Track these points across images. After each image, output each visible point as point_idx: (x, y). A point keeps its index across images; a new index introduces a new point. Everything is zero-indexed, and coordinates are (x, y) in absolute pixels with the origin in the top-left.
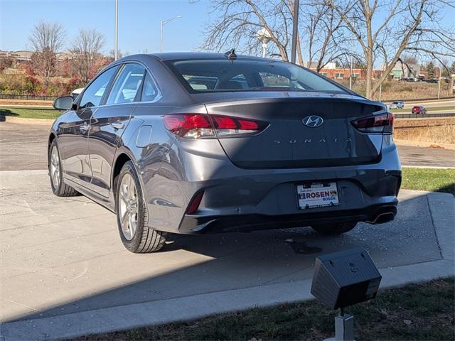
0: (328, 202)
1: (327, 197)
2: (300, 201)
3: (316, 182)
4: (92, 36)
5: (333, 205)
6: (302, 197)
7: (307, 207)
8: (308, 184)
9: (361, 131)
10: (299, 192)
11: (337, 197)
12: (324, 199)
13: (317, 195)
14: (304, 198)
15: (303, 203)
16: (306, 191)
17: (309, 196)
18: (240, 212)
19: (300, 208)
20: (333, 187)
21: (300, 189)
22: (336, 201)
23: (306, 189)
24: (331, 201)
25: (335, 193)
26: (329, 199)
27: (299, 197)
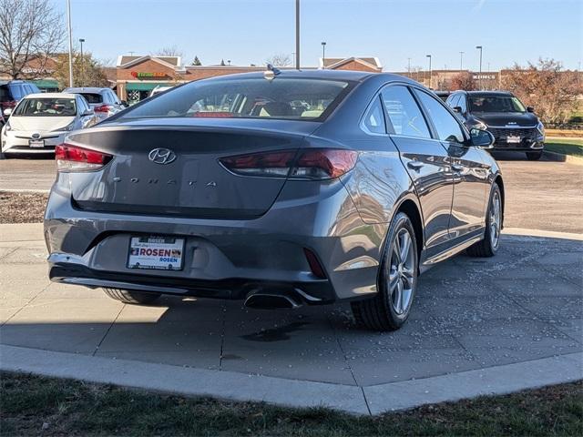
0: (166, 264)
1: (167, 257)
2: (131, 257)
3: (157, 235)
5: (170, 267)
6: (134, 253)
7: (136, 267)
8: (145, 236)
10: (133, 246)
11: (179, 260)
12: (161, 260)
13: (155, 252)
14: (137, 254)
15: (134, 260)
16: (142, 246)
17: (143, 252)
18: (69, 261)
19: (128, 266)
20: (179, 245)
21: (135, 242)
22: (177, 264)
23: (142, 244)
24: (170, 263)
25: (179, 253)
26: (168, 260)
27: (131, 251)
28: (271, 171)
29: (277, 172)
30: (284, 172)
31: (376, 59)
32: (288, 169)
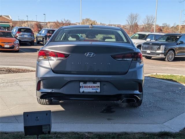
0: (94, 91)
1: (94, 88)
2: (81, 89)
3: (90, 81)
4: (151, 18)
5: (96, 92)
6: (82, 87)
7: (83, 92)
8: (85, 82)
9: (116, 60)
10: (81, 85)
11: (99, 89)
12: (92, 89)
13: (90, 87)
14: (83, 88)
15: (82, 90)
16: (84, 85)
17: (85, 87)
18: (53, 91)
19: (80, 92)
20: (98, 84)
21: (81, 84)
22: (99, 91)
23: (84, 84)
24: (96, 90)
25: (99, 87)
26: (95, 89)
27: (80, 87)
28: (125, 59)
29: (128, 59)
30: (131, 60)
31: (10, 16)
32: (132, 58)
